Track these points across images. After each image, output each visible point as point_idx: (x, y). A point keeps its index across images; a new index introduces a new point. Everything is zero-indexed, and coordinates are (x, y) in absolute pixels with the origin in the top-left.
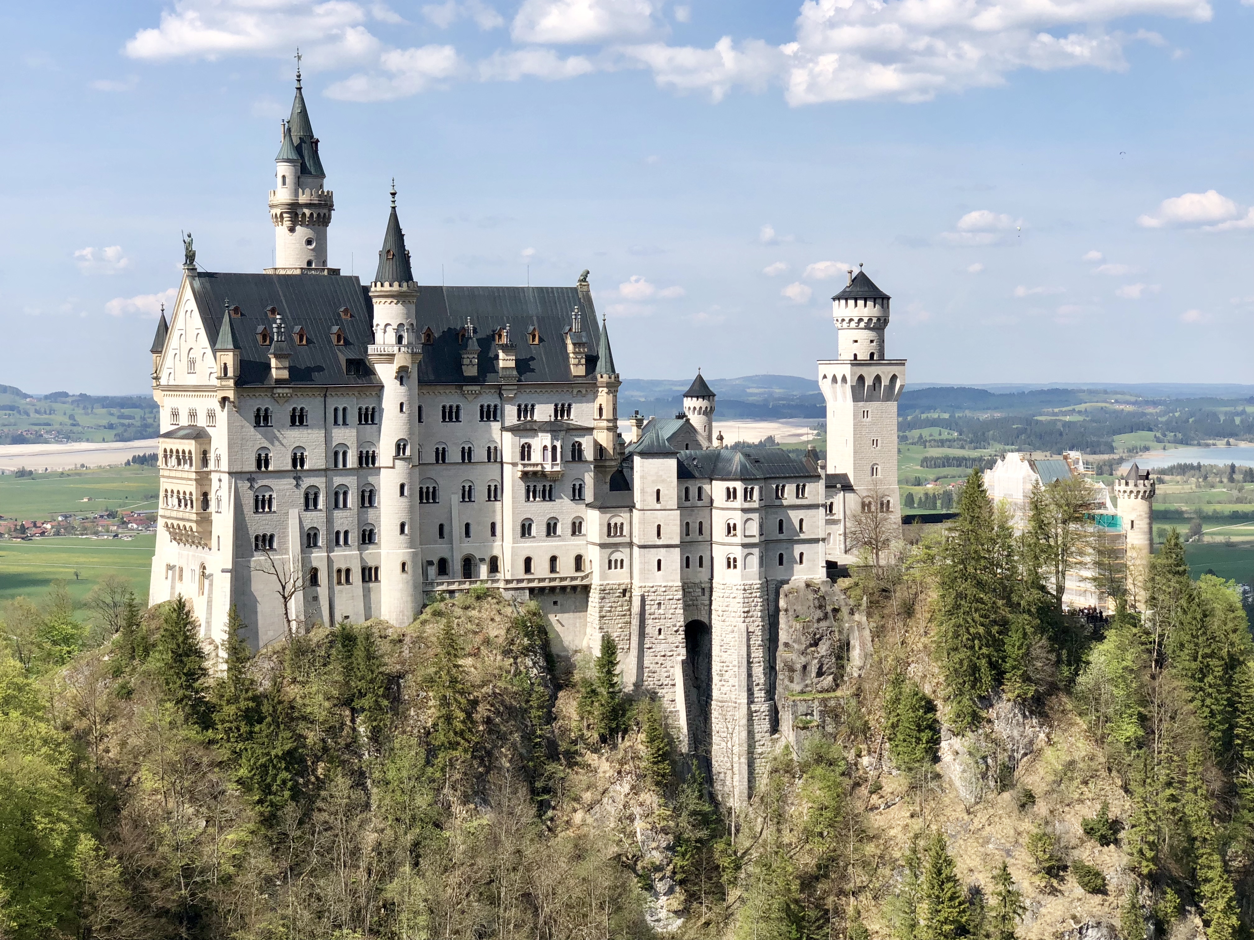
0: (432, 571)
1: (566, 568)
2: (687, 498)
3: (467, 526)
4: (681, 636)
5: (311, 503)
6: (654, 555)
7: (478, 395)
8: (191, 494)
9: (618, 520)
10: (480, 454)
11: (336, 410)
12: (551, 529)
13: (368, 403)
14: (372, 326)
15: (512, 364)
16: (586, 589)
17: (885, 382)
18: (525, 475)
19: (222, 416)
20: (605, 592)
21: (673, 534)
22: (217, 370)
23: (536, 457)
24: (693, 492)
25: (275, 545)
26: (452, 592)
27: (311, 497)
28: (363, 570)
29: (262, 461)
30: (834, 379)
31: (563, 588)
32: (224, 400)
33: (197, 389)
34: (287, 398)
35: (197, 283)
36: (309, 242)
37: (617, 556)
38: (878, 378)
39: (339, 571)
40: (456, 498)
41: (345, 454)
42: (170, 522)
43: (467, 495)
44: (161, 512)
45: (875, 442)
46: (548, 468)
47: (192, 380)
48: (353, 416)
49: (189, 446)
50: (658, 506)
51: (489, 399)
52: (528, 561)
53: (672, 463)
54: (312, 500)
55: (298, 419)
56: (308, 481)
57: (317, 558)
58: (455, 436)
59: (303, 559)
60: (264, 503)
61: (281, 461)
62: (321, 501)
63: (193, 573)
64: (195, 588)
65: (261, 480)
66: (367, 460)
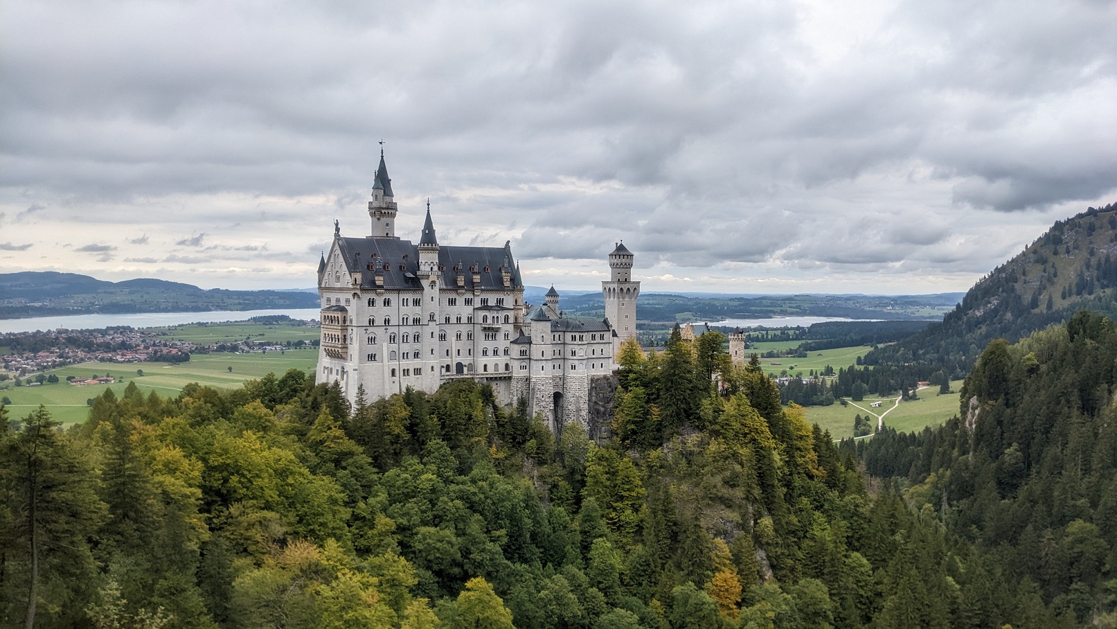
0: (444, 370)
1: (502, 369)
2: (554, 340)
3: (459, 350)
4: (552, 399)
5: (392, 340)
6: (540, 364)
7: (463, 294)
8: (338, 336)
9: (525, 349)
10: (464, 320)
11: (403, 299)
12: (495, 352)
13: (417, 296)
14: (418, 263)
15: (478, 280)
16: (510, 378)
17: (632, 291)
18: (484, 328)
19: (354, 302)
20: (518, 380)
21: (549, 355)
22: (352, 281)
23: (490, 321)
24: (557, 337)
25: (377, 358)
26: (452, 379)
27: (392, 337)
28: (415, 369)
29: (372, 322)
30: (609, 289)
31: (500, 378)
32: (355, 294)
33: (341, 289)
34: (382, 294)
35: (340, 243)
36: (387, 225)
37: (524, 364)
38: (628, 288)
39: (404, 370)
40: (454, 338)
41: (407, 318)
42: (327, 348)
43: (459, 337)
44: (321, 343)
45: (627, 317)
46: (494, 326)
47: (338, 285)
48: (411, 303)
49: (339, 315)
50: (543, 343)
52: (485, 366)
53: (549, 324)
54: (392, 339)
55: (387, 303)
56: (391, 330)
57: (394, 364)
58: (453, 312)
59: (388, 365)
60: (372, 340)
61: (379, 321)
62: (396, 339)
63: (337, 370)
64: (339, 377)
65: (371, 329)
66: (417, 321)
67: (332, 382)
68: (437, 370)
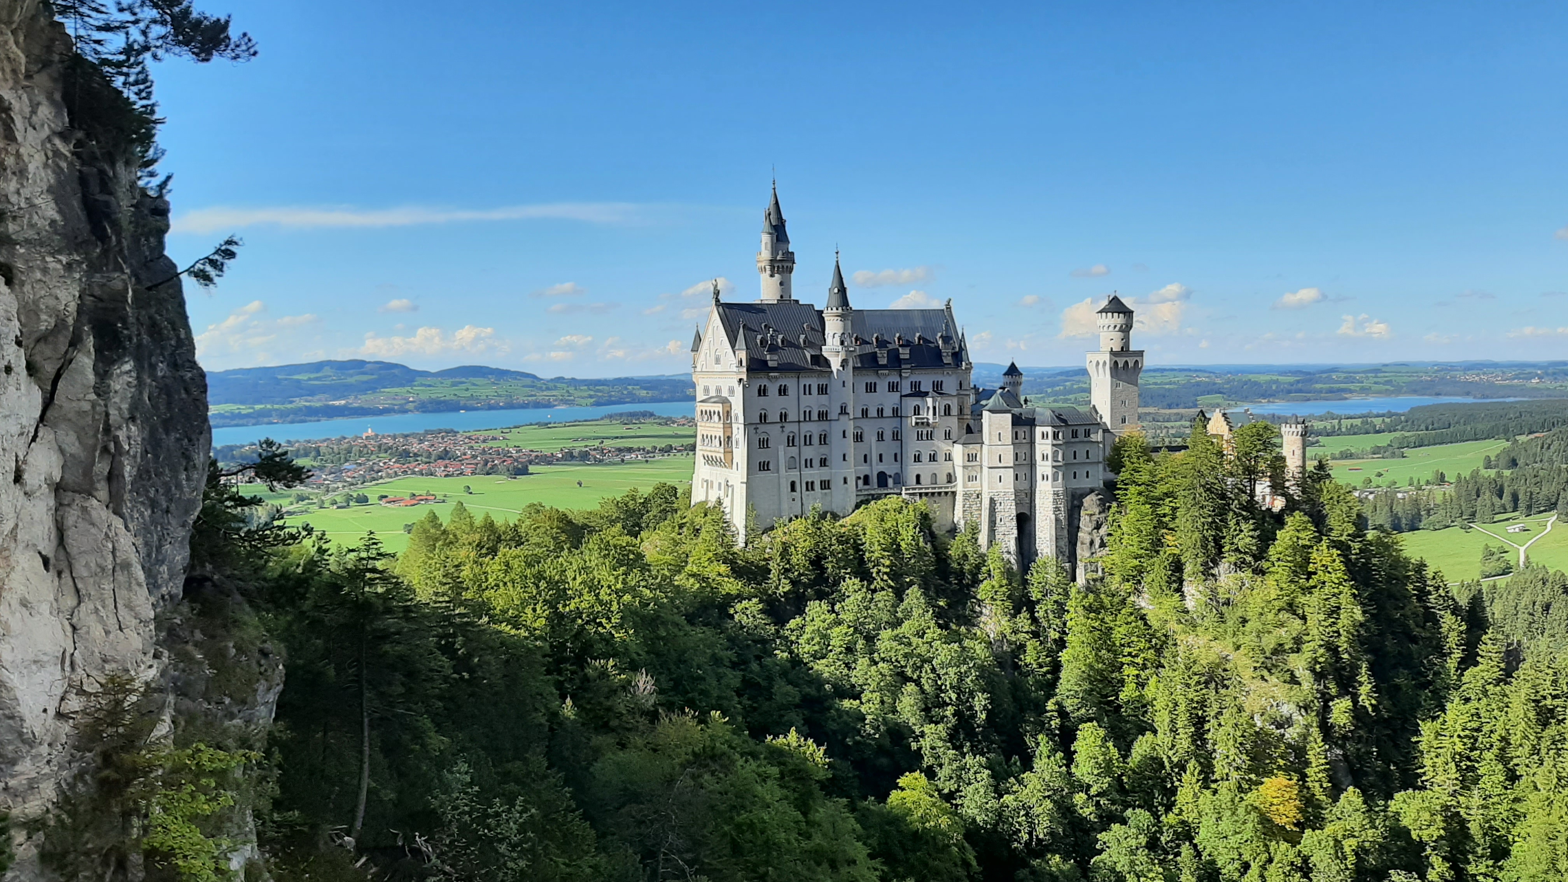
0: (860, 482)
1: (942, 481)
2: (1016, 439)
3: (881, 456)
4: (1014, 523)
6: (997, 473)
7: (886, 376)
8: (719, 436)
9: (974, 451)
10: (888, 412)
11: (805, 385)
12: (933, 458)
13: (823, 381)
14: (824, 334)
15: (908, 357)
16: (954, 494)
17: (1131, 365)
18: (917, 423)
19: (739, 390)
20: (967, 496)
21: (1009, 460)
22: (735, 362)
23: (924, 413)
24: (1021, 435)
25: (771, 467)
26: (872, 495)
27: (791, 439)
28: (821, 482)
29: (763, 418)
30: (1098, 363)
31: (940, 493)
32: (740, 380)
33: (722, 374)
34: (777, 379)
35: (721, 309)
36: (781, 284)
37: (973, 473)
38: (1126, 362)
39: (807, 483)
40: (874, 438)
41: (810, 412)
42: (705, 454)
43: (880, 437)
44: (698, 447)
45: (1123, 402)
46: (931, 421)
47: (718, 368)
48: (814, 390)
49: (718, 408)
50: (999, 443)
51: (895, 378)
52: (918, 477)
53: (1009, 416)
54: (791, 442)
55: (783, 391)
56: (790, 428)
57: (794, 475)
58: (873, 402)
59: (786, 476)
60: (764, 444)
61: (773, 417)
62: (796, 440)
63: (720, 484)
64: (722, 494)
65: (762, 428)
66: (823, 416)
67: (713, 499)
68: (852, 482)
